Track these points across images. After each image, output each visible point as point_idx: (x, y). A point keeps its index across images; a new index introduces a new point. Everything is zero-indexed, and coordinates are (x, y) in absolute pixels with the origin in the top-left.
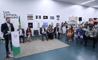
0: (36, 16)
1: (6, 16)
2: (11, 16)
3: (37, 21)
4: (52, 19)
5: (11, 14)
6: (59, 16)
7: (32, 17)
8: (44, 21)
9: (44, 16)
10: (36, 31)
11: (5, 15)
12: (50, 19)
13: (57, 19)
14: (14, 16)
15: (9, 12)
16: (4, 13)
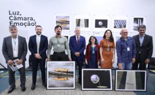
0: (77, 20)
1: (14, 21)
4: (121, 27)
5: (23, 16)
6: (142, 19)
7: (68, 22)
8: (98, 33)
9: (97, 21)
11: (11, 18)
12: (115, 27)
13: (134, 28)
14: (29, 20)
15: (19, 13)
16: (10, 14)
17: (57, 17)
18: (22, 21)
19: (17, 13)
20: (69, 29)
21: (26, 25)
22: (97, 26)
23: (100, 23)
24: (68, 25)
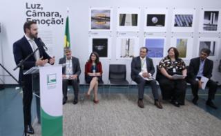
0: (120, 15)
1: (32, 18)
2: (46, 18)
3: (123, 34)
4: (184, 25)
5: (45, 10)
6: (217, 13)
7: (108, 19)
8: (151, 34)
9: (150, 17)
10: (119, 66)
11: (29, 13)
12: (176, 25)
13: (205, 26)
14: (54, 16)
15: (40, 7)
16: (27, 8)
17: (92, 12)
18: (43, 18)
19: (37, 6)
20: (109, 28)
21: (49, 24)
22: (150, 23)
23: (154, 19)
24: (107, 23)
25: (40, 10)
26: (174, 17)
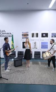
1: (2, 35)
4: (55, 37)
5: (6, 32)
8: (43, 40)
9: (42, 34)
11: (1, 33)
12: (52, 37)
14: (9, 34)
16: (1, 31)
17: (22, 32)
18: (6, 35)
20: (28, 38)
22: (43, 36)
23: (44, 35)
24: (28, 36)
25: (5, 32)
26: (51, 34)
